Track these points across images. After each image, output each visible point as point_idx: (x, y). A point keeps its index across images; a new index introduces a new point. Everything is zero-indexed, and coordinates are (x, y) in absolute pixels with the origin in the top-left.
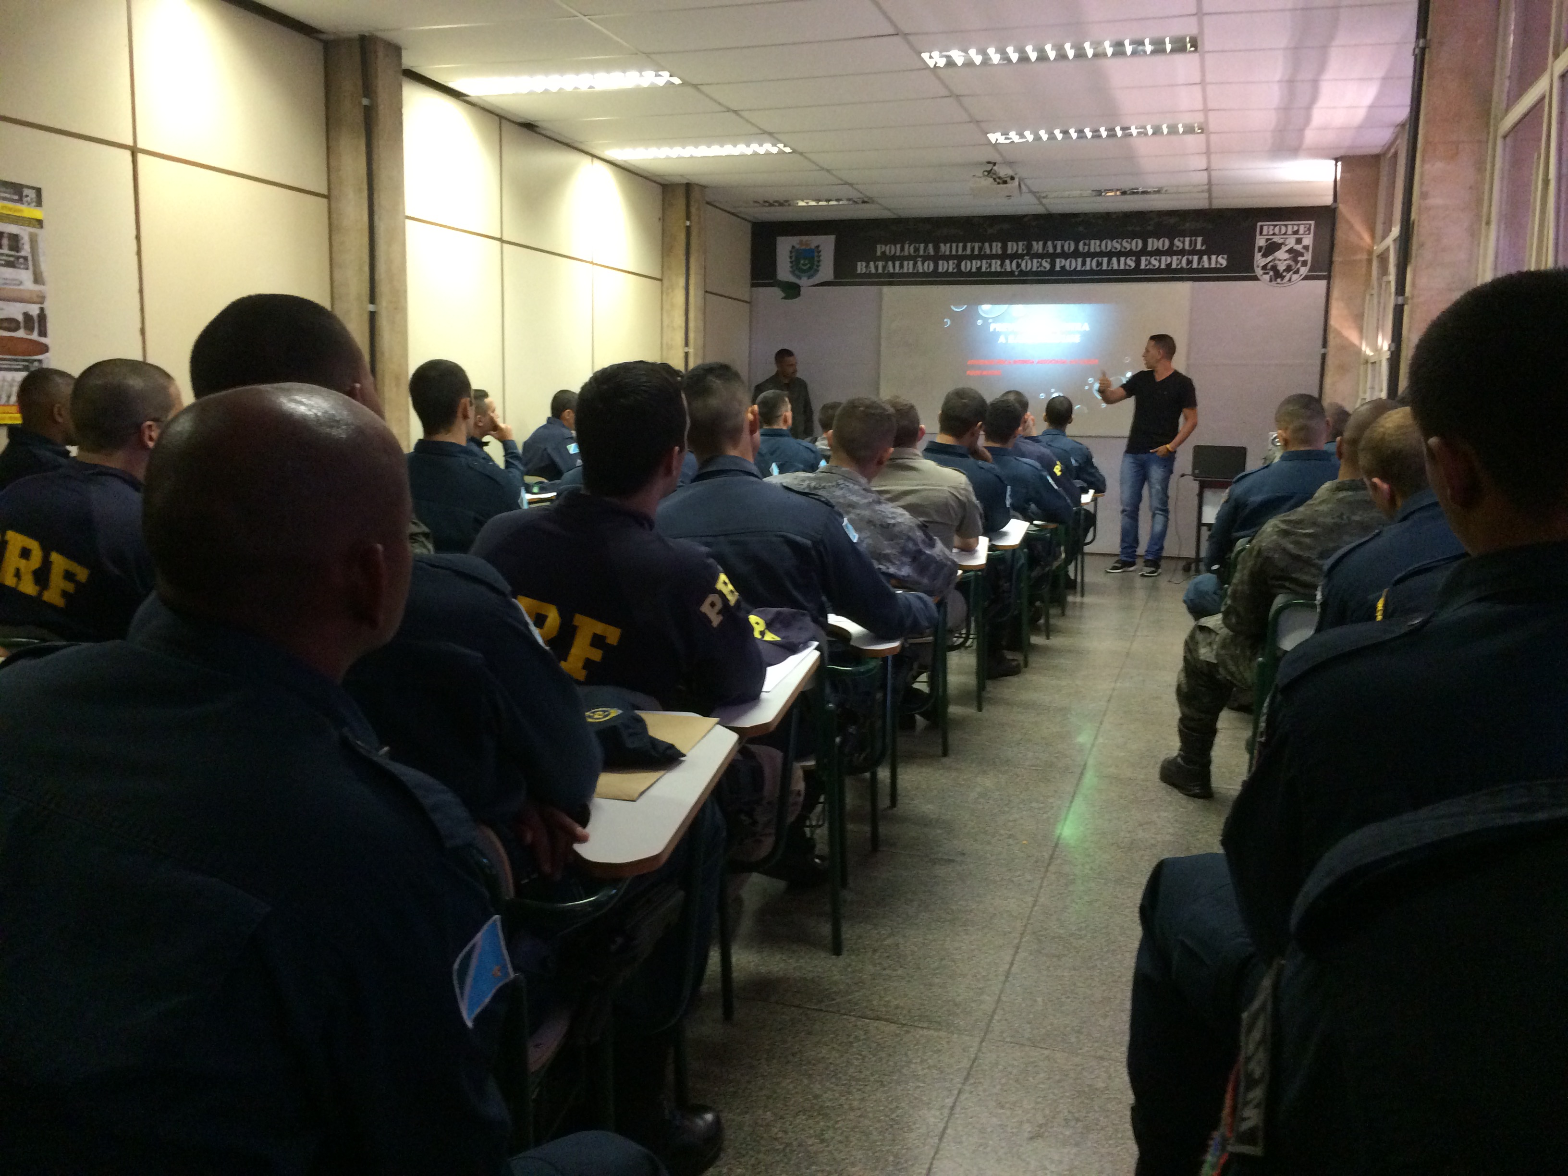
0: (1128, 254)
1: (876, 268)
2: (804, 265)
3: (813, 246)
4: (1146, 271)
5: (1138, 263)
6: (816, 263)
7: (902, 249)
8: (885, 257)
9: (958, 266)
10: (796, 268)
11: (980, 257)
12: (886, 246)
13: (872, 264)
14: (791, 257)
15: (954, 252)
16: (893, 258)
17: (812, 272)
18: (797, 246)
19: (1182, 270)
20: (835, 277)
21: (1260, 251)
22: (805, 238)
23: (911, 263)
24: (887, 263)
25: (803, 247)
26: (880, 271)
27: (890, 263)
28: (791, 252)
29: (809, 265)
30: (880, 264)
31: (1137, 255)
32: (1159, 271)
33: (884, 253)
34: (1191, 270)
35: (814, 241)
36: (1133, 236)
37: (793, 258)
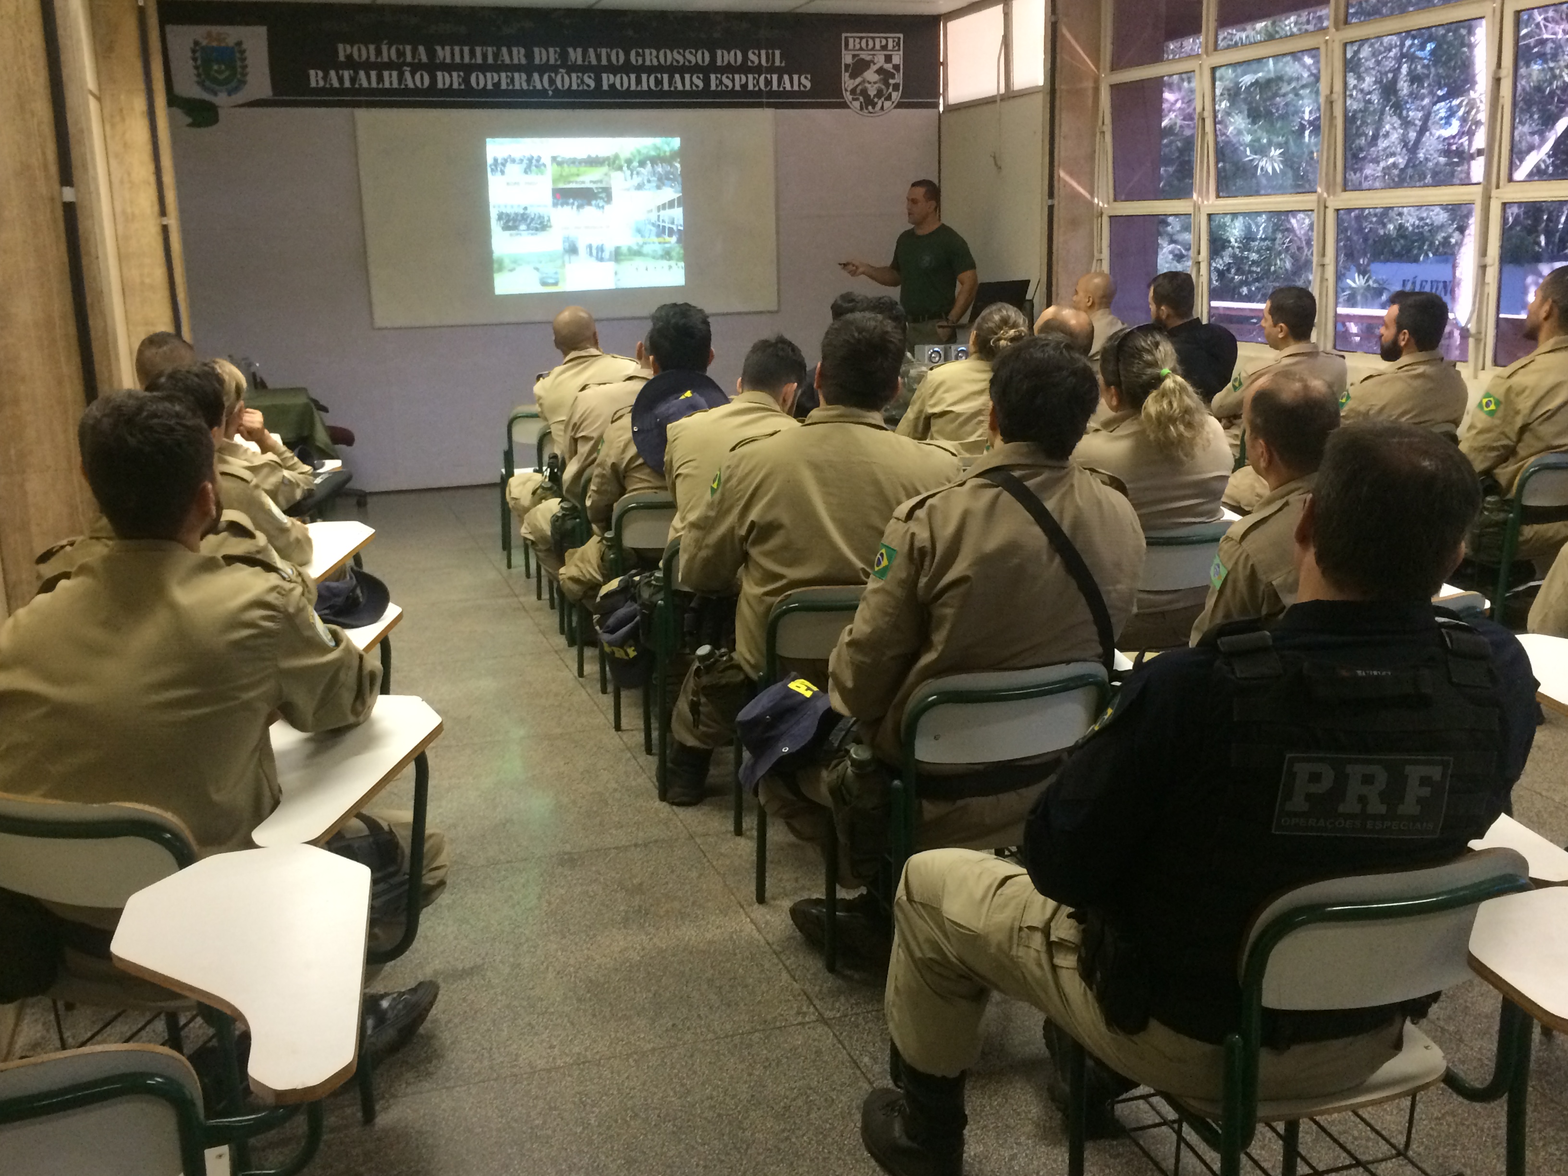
0: (694, 69)
1: (341, 80)
2: (219, 72)
3: (231, 42)
4: (717, 94)
5: (707, 81)
6: (239, 70)
7: (379, 52)
8: (351, 64)
9: (466, 80)
10: (205, 77)
11: (498, 68)
12: (352, 47)
13: (332, 73)
14: (195, 59)
15: (458, 59)
16: (367, 66)
17: (234, 84)
18: (204, 43)
19: (759, 93)
20: (274, 95)
21: (846, 71)
22: (215, 29)
23: (395, 74)
24: (356, 73)
25: (215, 44)
26: (347, 84)
27: (362, 74)
28: (194, 51)
29: (227, 73)
30: (346, 74)
31: (705, 71)
32: (732, 93)
33: (349, 57)
34: (771, 94)
35: (232, 34)
36: (696, 45)
37: (199, 62)
